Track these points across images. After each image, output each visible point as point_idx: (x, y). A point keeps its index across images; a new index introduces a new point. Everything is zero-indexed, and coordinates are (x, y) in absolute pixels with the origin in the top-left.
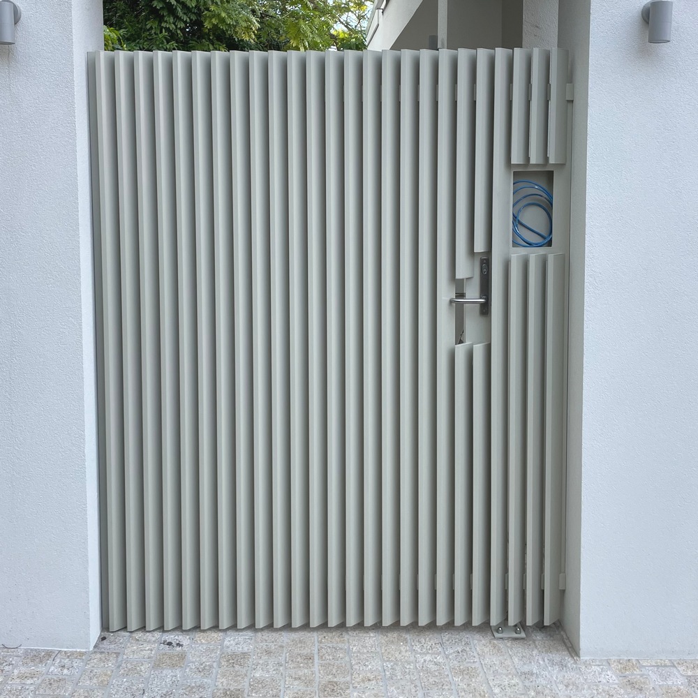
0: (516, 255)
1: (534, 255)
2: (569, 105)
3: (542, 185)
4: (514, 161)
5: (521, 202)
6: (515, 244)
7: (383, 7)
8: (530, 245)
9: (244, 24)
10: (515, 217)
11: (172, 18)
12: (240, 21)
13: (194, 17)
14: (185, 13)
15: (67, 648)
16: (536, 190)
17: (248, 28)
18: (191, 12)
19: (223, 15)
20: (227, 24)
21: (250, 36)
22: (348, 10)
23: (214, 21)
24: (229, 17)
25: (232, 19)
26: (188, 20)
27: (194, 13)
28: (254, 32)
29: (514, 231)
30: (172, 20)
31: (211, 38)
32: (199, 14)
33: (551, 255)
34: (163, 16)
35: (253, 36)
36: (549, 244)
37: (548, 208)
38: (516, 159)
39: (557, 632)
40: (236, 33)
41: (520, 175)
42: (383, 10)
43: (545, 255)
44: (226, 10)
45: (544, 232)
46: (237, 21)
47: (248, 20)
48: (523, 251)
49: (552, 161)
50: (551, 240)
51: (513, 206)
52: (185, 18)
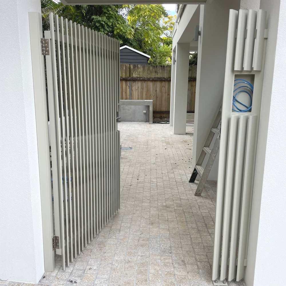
0: (234, 116)
1: (242, 116)
2: (265, 40)
3: (248, 82)
4: (236, 69)
5: (237, 90)
6: (233, 110)
7: (178, 22)
8: (241, 111)
9: (129, 32)
10: (234, 97)
11: (103, 29)
12: (128, 31)
13: (111, 29)
14: (107, 28)
15: (27, 282)
16: (245, 84)
17: (130, 33)
18: (110, 27)
19: (122, 28)
20: (123, 32)
21: (131, 36)
22: (167, 29)
23: (118, 31)
24: (124, 29)
25: (125, 30)
26: (109, 30)
27: (111, 27)
28: (132, 35)
29: (233, 104)
30: (103, 30)
31: (117, 37)
32: (113, 28)
33: (251, 116)
34: (100, 29)
35: (132, 36)
36: (250, 111)
37: (250, 93)
38: (237, 68)
39: (242, 283)
40: (126, 35)
41: (238, 76)
42: (179, 23)
43: (248, 116)
44: (122, 26)
45: (247, 105)
46: (126, 31)
47: (130, 30)
48: (237, 114)
49: (255, 69)
50: (251, 109)
51: (234, 92)
52: (108, 29)
